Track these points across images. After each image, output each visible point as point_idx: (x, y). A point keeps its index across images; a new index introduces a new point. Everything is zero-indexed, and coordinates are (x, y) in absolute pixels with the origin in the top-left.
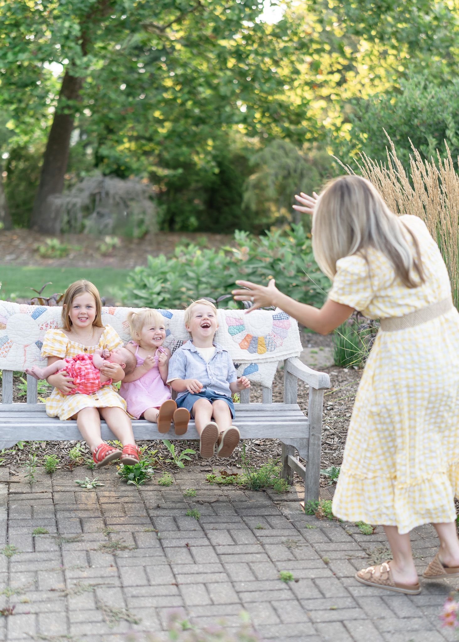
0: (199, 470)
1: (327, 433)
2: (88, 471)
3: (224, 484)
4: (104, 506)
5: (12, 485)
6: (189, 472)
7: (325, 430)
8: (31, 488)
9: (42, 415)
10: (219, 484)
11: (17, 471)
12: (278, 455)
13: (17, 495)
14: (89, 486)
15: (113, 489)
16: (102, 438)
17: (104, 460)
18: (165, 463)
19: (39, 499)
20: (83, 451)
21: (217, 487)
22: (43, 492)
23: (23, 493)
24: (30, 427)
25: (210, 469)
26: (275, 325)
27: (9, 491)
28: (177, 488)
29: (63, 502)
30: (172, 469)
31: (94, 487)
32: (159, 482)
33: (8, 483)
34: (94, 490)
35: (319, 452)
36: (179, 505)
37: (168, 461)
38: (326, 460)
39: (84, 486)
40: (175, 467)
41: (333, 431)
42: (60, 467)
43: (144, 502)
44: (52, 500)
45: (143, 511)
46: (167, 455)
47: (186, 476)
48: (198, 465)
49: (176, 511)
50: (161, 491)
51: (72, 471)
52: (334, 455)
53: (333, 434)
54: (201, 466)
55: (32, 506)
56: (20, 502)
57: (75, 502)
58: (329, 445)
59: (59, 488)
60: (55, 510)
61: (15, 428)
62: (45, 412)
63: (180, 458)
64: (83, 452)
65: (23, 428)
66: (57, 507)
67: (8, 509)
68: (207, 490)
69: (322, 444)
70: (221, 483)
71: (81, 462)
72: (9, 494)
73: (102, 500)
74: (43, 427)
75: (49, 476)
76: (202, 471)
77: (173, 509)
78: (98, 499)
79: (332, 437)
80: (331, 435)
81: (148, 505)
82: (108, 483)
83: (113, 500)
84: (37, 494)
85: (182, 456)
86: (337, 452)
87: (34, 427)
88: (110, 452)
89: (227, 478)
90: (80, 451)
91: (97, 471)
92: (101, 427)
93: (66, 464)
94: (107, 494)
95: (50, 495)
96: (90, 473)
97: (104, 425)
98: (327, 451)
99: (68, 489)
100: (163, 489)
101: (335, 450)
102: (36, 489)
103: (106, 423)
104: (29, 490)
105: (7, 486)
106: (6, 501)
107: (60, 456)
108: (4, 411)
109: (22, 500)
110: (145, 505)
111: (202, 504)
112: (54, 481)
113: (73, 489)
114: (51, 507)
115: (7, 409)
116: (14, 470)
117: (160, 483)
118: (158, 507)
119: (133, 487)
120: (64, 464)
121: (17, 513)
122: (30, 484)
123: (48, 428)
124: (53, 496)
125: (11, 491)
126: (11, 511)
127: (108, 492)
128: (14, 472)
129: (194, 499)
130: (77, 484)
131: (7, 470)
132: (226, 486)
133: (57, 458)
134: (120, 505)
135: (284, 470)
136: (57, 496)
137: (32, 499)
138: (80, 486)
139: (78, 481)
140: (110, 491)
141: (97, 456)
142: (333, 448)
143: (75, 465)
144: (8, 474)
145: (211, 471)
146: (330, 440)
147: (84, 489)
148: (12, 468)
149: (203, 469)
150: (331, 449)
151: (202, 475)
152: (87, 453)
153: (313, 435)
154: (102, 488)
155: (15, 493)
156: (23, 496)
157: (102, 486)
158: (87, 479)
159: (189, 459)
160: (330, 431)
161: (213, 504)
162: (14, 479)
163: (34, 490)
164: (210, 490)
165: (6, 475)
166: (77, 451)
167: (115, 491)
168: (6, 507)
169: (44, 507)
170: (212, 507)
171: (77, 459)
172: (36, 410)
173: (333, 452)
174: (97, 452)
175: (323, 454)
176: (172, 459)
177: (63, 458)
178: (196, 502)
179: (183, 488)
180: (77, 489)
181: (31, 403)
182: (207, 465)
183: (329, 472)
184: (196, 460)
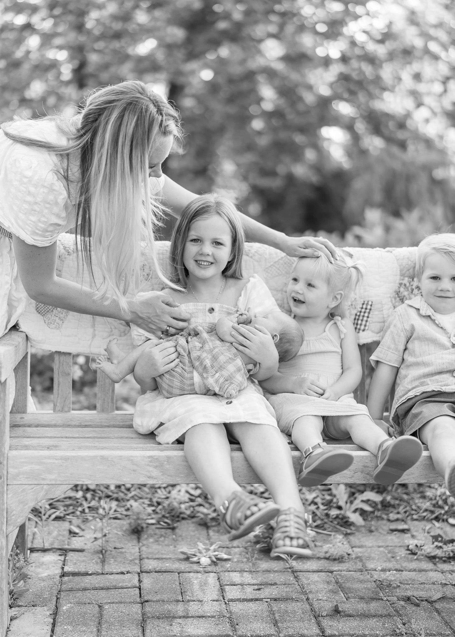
0: (386, 528)
2: (200, 528)
3: (441, 558)
4: (236, 608)
5: (71, 555)
6: (371, 531)
8: (103, 562)
9: (125, 432)
10: (432, 558)
11: (83, 527)
13: (77, 579)
14: (205, 561)
15: (246, 567)
16: (235, 478)
17: (242, 528)
18: (327, 515)
19: (116, 588)
20: (192, 492)
21: (430, 566)
22: (122, 573)
23: (87, 574)
24: (95, 457)
25: (405, 527)
27: (63, 568)
28: (359, 565)
29: (158, 597)
30: (341, 526)
31: (213, 562)
32: (326, 552)
33: (64, 552)
34: (213, 568)
36: (374, 606)
37: (334, 512)
39: (195, 559)
40: (345, 523)
42: (153, 521)
43: (308, 599)
44: (137, 591)
45: (310, 620)
46: (331, 501)
47: (369, 541)
48: (383, 519)
49: (372, 622)
50: (332, 572)
51: (173, 529)
54: (389, 520)
55: (100, 606)
56: (79, 594)
57: (180, 598)
59: (150, 564)
60: (143, 614)
61: (66, 459)
62: (131, 426)
63: (354, 507)
64: (191, 495)
65: (83, 458)
66: (148, 608)
67: (55, 614)
68: (415, 570)
70: (434, 557)
71: (188, 512)
72: (63, 575)
73: (232, 593)
74: (121, 457)
75: (134, 537)
76: (393, 531)
77: (365, 616)
78: (222, 590)
81: (316, 605)
82: (235, 554)
83: (249, 592)
84: (112, 577)
85: (358, 504)
87: (103, 457)
88: (254, 509)
89: (445, 548)
90: (187, 492)
91: (216, 528)
92: (232, 459)
93: (164, 516)
94: (236, 577)
95: (136, 582)
96: (204, 532)
97: (237, 454)
99: (167, 565)
100: (335, 567)
102: (112, 566)
103: (240, 449)
104: (98, 568)
105: (62, 558)
106: (55, 592)
107: (155, 500)
108: (55, 426)
109: (85, 589)
110: (311, 605)
111: (417, 605)
112: (144, 548)
113: (177, 566)
114: (137, 608)
115: (60, 422)
116: (79, 527)
117: (327, 555)
118: (337, 611)
119: (281, 563)
120: (160, 516)
121: (70, 624)
122: (102, 553)
123: (130, 460)
124: (140, 581)
125: (66, 569)
126: (60, 619)
127: (237, 574)
128: (76, 530)
129: (400, 593)
130: (183, 556)
131: (65, 525)
132: (445, 562)
133: (150, 505)
134: (263, 606)
136: (147, 581)
137: (102, 589)
138: (187, 559)
139: (185, 549)
140: (242, 571)
141: (228, 518)
143: (178, 517)
144: (66, 533)
145: (408, 530)
147: (195, 567)
148: (75, 521)
149: (393, 526)
151: (394, 539)
152: (199, 496)
154: (228, 565)
155: (74, 574)
156: (87, 581)
157: (226, 560)
158: (201, 546)
159: (367, 508)
161: (438, 606)
162: (76, 543)
163: (107, 569)
164: (421, 571)
165: (63, 536)
166: (183, 493)
167: (250, 572)
168: (53, 607)
169: (122, 607)
170: (437, 611)
171: (183, 506)
172: (112, 423)
174: (227, 509)
176: (340, 508)
177: (159, 504)
178: (403, 600)
179: (370, 565)
180: (183, 566)
181: (103, 411)
182: (397, 520)
184: (379, 510)
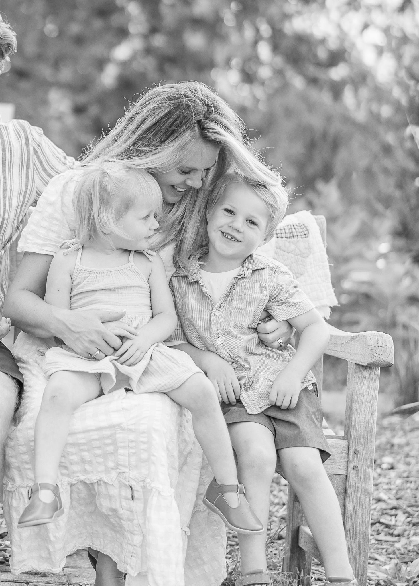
1: (382, 505)
7: (379, 500)
12: (280, 538)
26: (280, 248)
35: (367, 507)
38: (382, 554)
41: (394, 503)
52: (397, 545)
53: (395, 508)
58: (387, 526)
69: (373, 524)
79: (393, 512)
80: (392, 509)
86: (404, 541)
98: (382, 537)
101: (399, 536)
135: (291, 558)
142: (396, 532)
146: (389, 518)
150: (391, 535)
153: (354, 468)
160: (389, 501)
173: (396, 539)
175: (373, 541)
183: (386, 572)
